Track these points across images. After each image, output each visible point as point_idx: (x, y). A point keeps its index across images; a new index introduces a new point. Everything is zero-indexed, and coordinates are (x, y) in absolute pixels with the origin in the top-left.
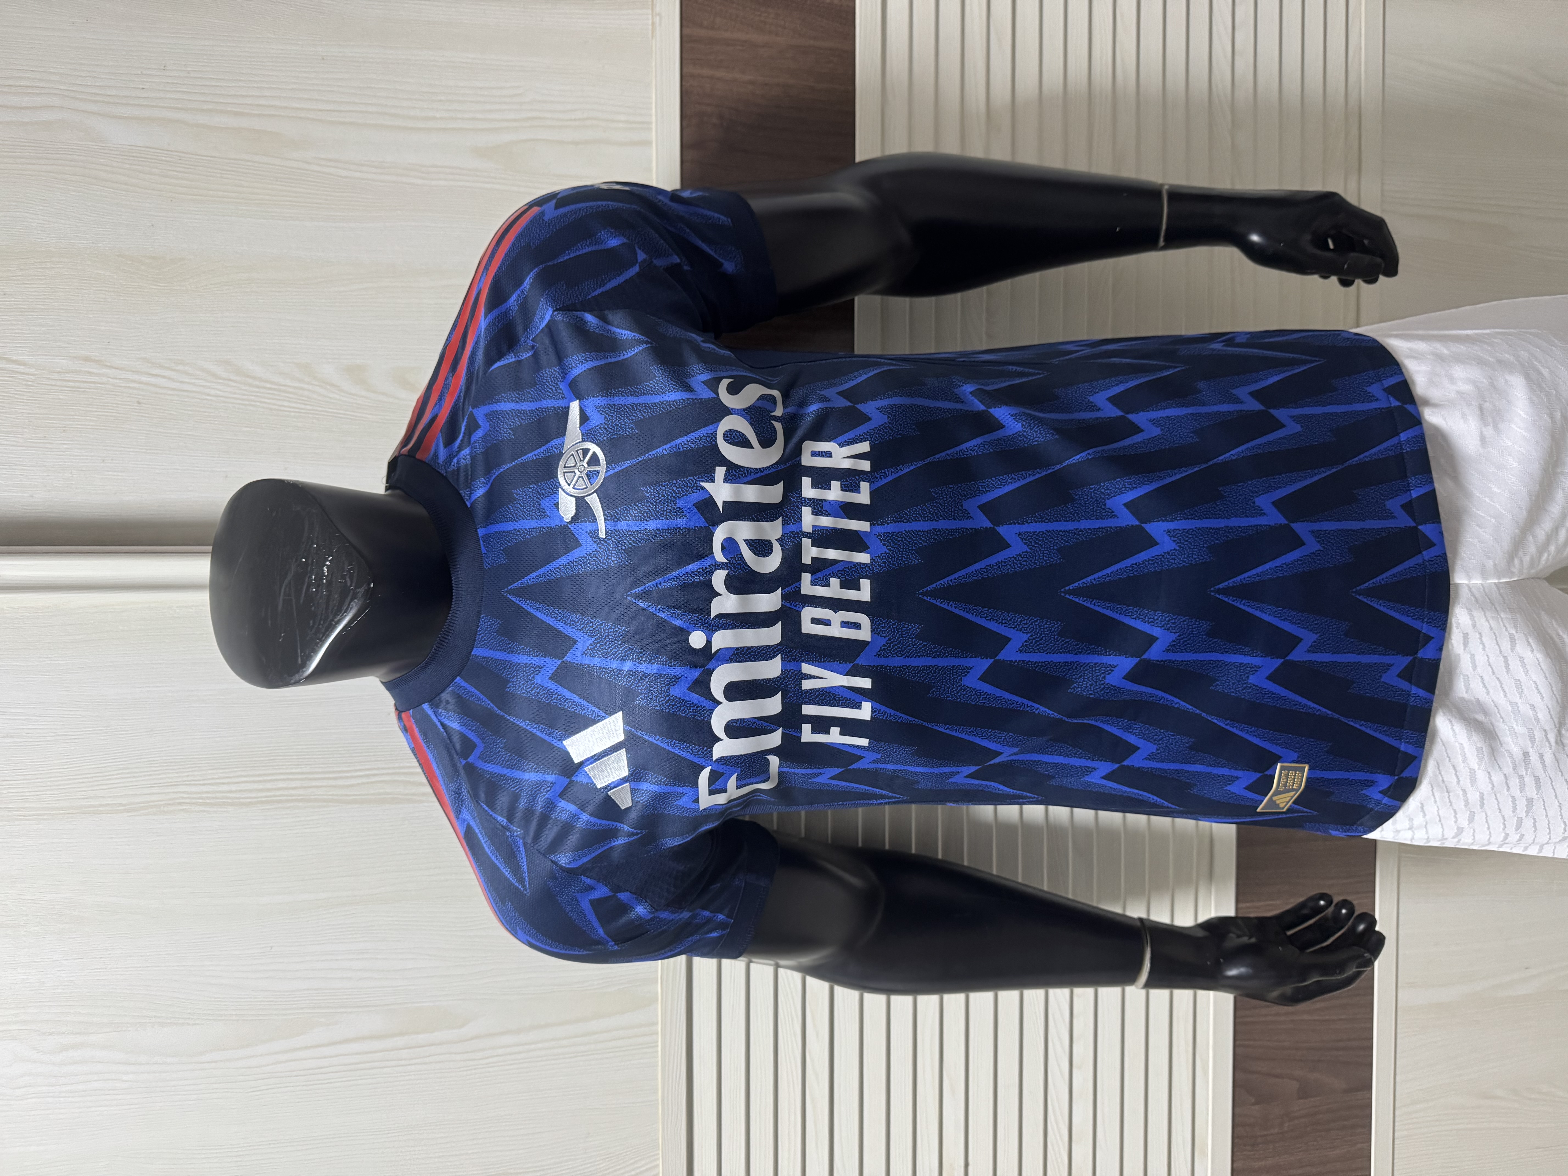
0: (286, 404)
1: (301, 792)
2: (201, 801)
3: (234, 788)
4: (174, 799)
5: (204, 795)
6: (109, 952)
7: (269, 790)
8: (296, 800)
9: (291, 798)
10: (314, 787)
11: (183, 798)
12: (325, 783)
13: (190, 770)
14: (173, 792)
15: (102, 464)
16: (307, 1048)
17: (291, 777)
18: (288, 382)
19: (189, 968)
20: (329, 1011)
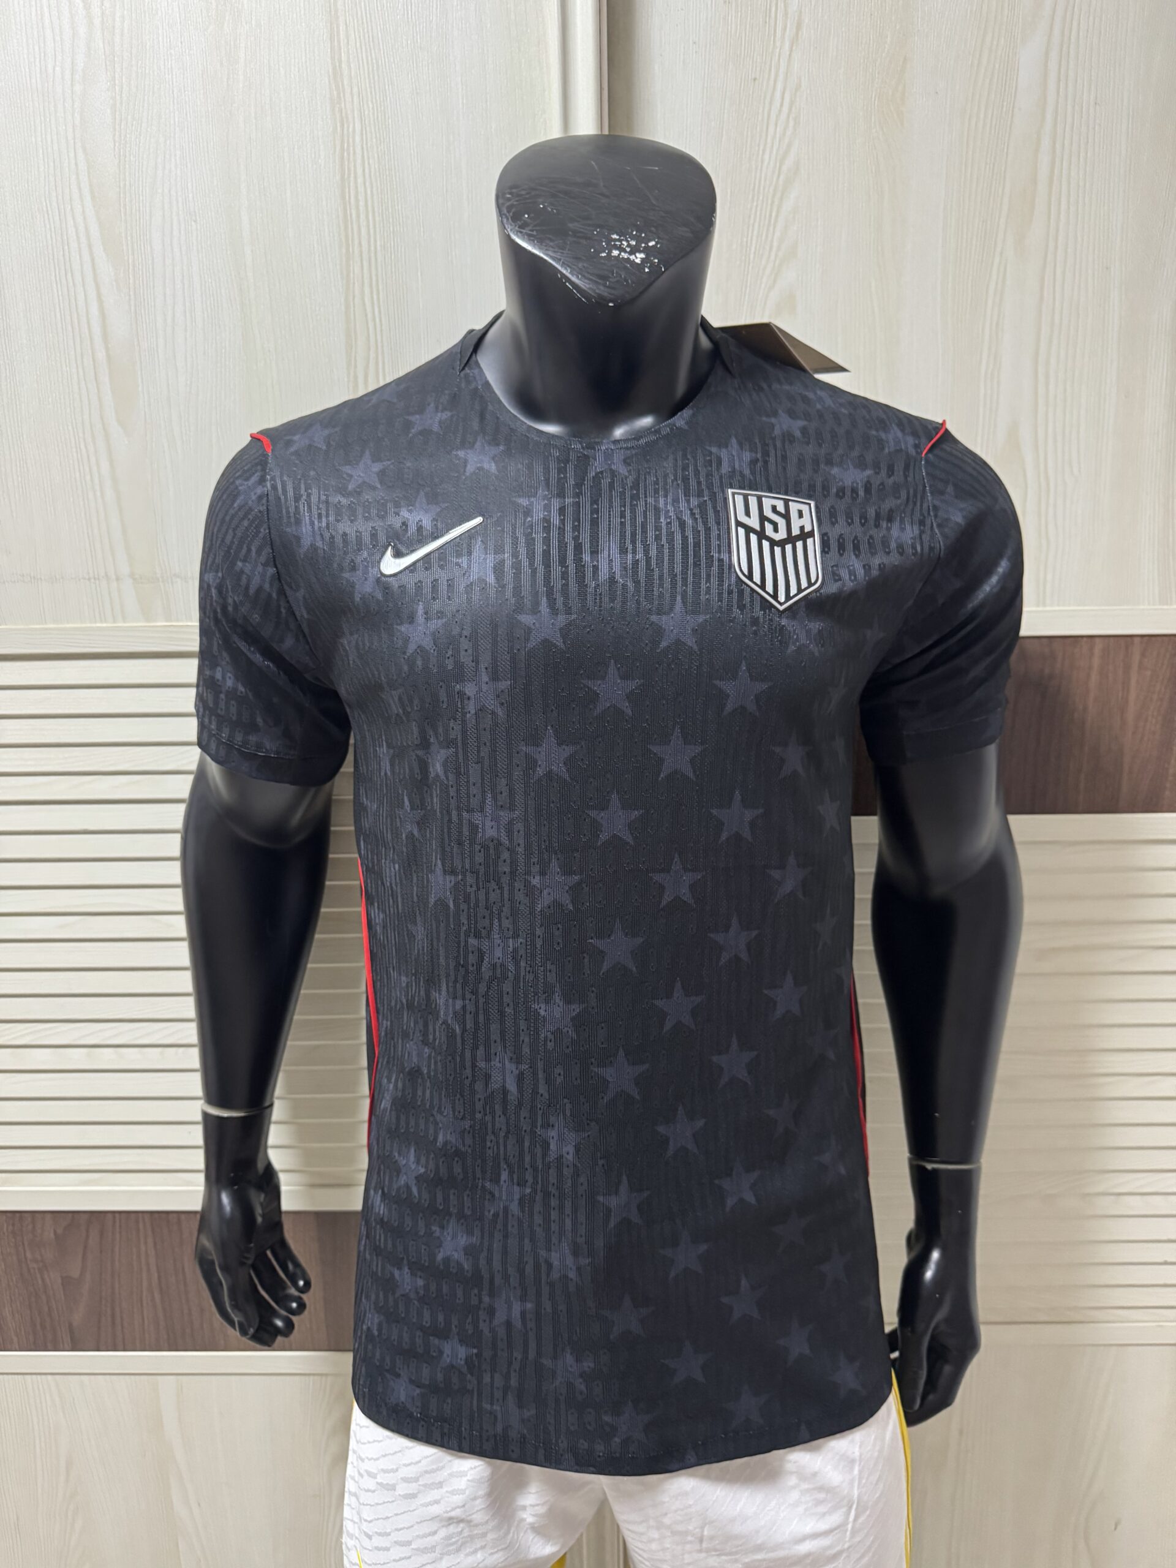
0: (755, 232)
1: (357, 252)
2: (346, 145)
3: (360, 180)
4: (347, 118)
5: (351, 149)
6: (187, 51)
7: (358, 216)
8: (347, 246)
9: (350, 239)
10: (362, 264)
11: (348, 128)
12: (366, 275)
13: (378, 135)
14: (354, 118)
15: (691, 42)
16: (93, 260)
17: (372, 240)
18: (778, 234)
19: (172, 135)
20: (131, 281)
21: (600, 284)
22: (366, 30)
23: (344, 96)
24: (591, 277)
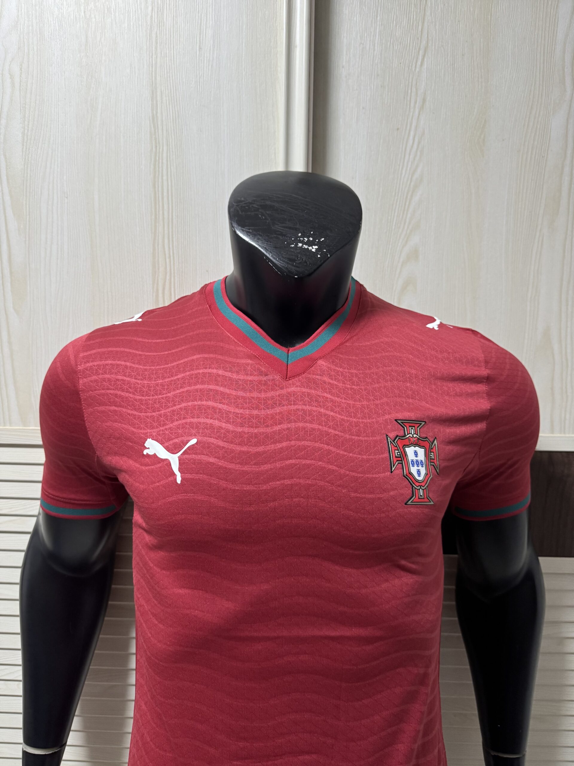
0: (396, 214)
1: (161, 218)
3: (165, 178)
4: (159, 143)
5: (161, 161)
6: (68, 103)
7: (163, 198)
8: (156, 214)
9: (157, 211)
10: (164, 225)
11: (159, 148)
12: (166, 232)
13: (176, 153)
14: (163, 143)
15: (361, 108)
16: (5, 217)
17: (170, 212)
18: (409, 215)
19: (56, 149)
20: (27, 230)
21: (290, 264)
22: (172, 96)
23: (158, 132)
24: (284, 260)
